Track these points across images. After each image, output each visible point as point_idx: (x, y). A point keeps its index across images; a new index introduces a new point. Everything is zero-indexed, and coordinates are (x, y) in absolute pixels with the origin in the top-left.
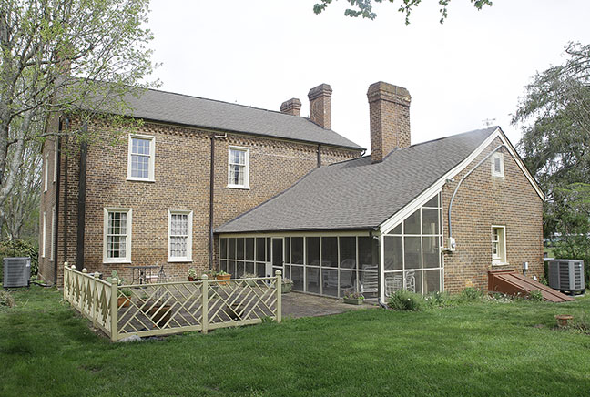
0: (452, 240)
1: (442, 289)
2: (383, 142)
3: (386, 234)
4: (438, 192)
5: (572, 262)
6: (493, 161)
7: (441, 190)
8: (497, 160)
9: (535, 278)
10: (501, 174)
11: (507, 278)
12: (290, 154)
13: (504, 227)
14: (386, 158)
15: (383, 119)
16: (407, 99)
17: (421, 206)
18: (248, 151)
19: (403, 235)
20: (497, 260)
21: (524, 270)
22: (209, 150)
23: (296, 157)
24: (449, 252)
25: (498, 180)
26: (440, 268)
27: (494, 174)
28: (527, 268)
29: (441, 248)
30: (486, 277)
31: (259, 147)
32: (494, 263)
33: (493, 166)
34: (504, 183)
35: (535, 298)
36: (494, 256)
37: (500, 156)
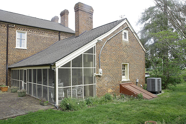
0: (101, 70)
1: (95, 94)
2: (80, 28)
3: (59, 67)
4: (93, 46)
5: (156, 79)
6: (123, 33)
7: (95, 45)
8: (125, 33)
9: (141, 86)
10: (127, 40)
11: (128, 87)
12: (46, 35)
13: (128, 64)
14: (81, 35)
15: (80, 18)
16: (91, 11)
17: (83, 53)
18: (26, 33)
19: (71, 68)
20: (125, 79)
21: (137, 83)
22: (6, 31)
23: (49, 36)
24: (99, 76)
25: (126, 42)
26: (94, 84)
27: (123, 39)
28: (138, 81)
29: (95, 74)
30: (119, 86)
31: (31, 31)
32: (123, 80)
33: (123, 36)
34: (128, 44)
35: (140, 97)
36: (123, 77)
37: (127, 32)
